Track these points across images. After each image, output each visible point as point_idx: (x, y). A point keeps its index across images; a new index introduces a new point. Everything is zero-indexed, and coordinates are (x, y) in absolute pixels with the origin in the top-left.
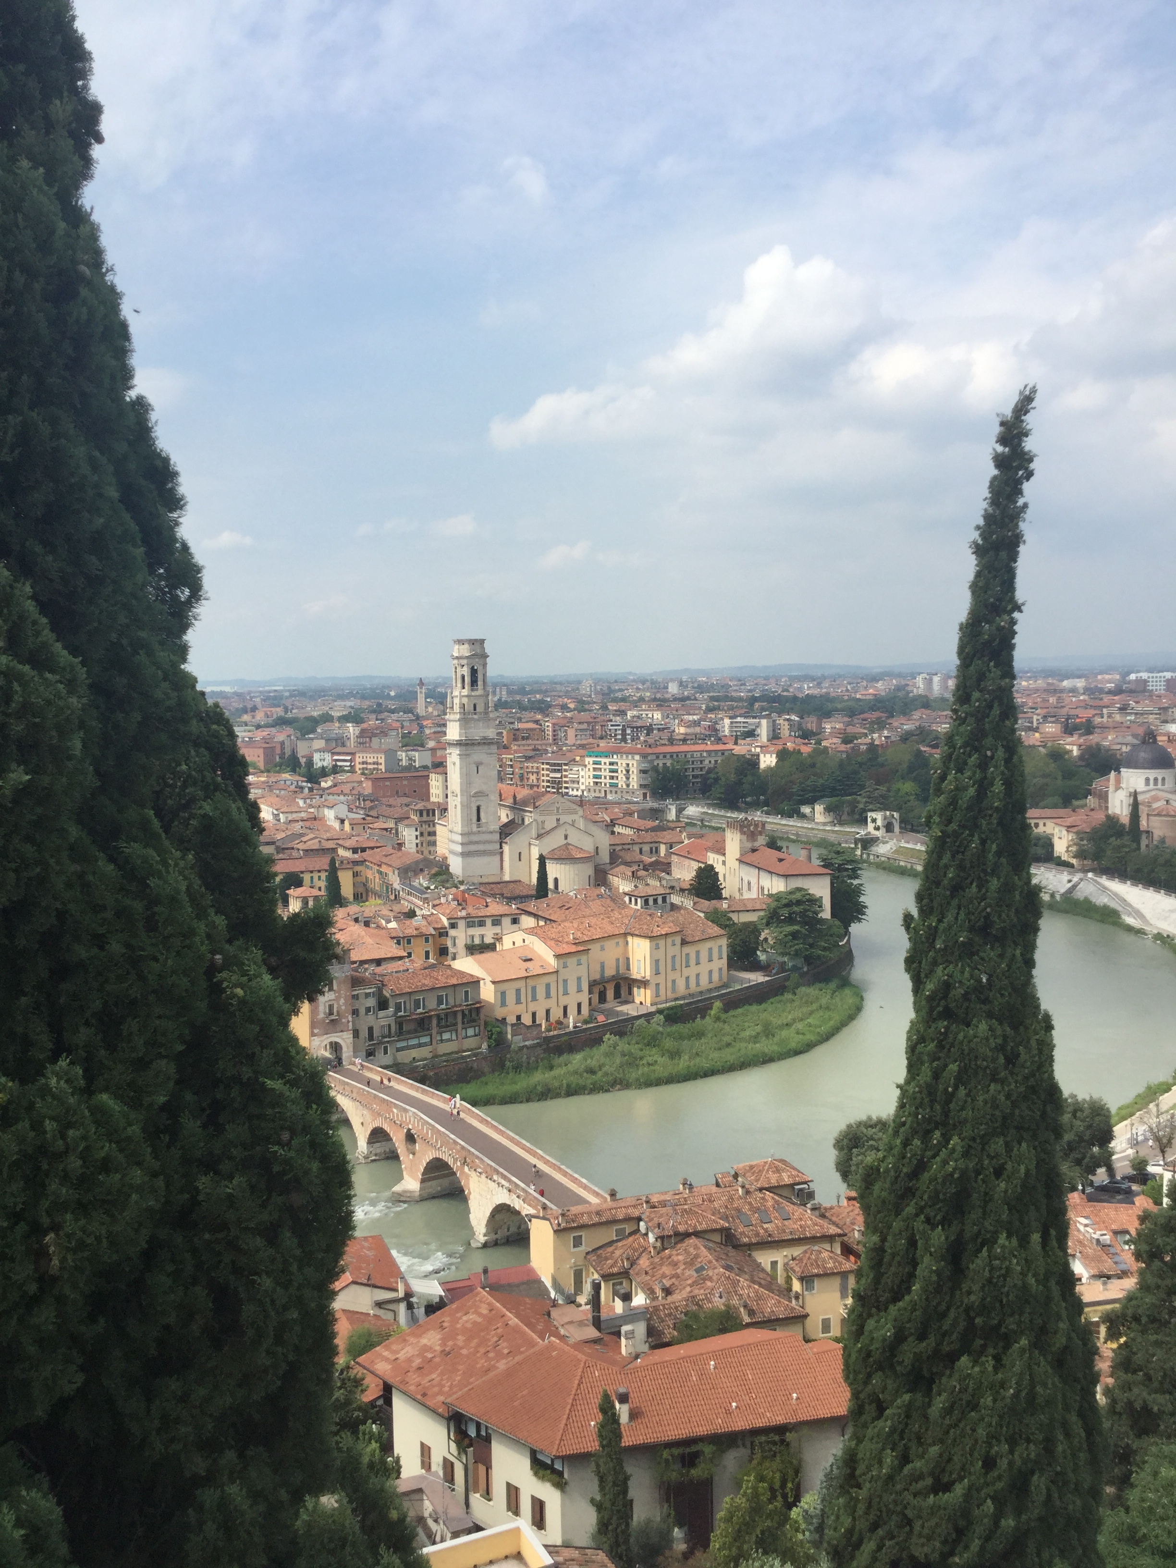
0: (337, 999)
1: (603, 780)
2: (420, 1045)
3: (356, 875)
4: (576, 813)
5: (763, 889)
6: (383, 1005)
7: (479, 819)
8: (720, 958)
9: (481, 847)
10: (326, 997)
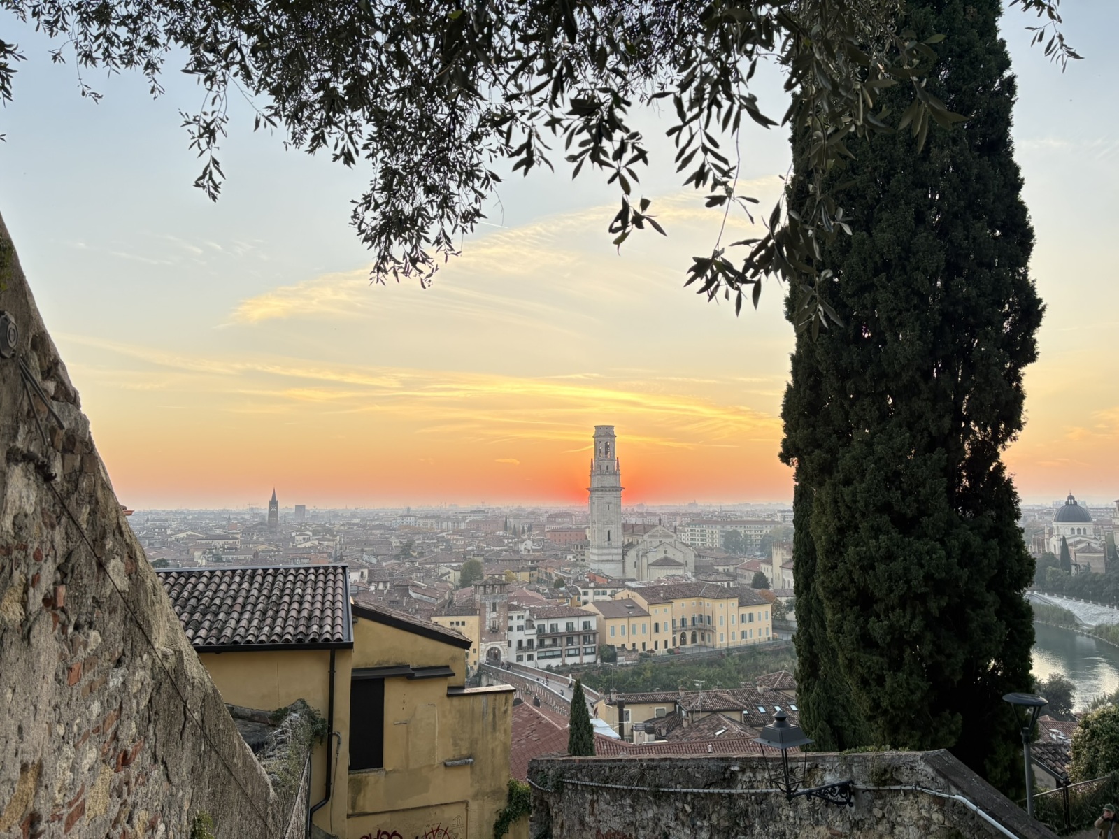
0: (498, 618)
1: (696, 542)
2: (553, 657)
4: (672, 537)
6: (529, 625)
7: (609, 539)
8: (767, 619)
10: (491, 616)
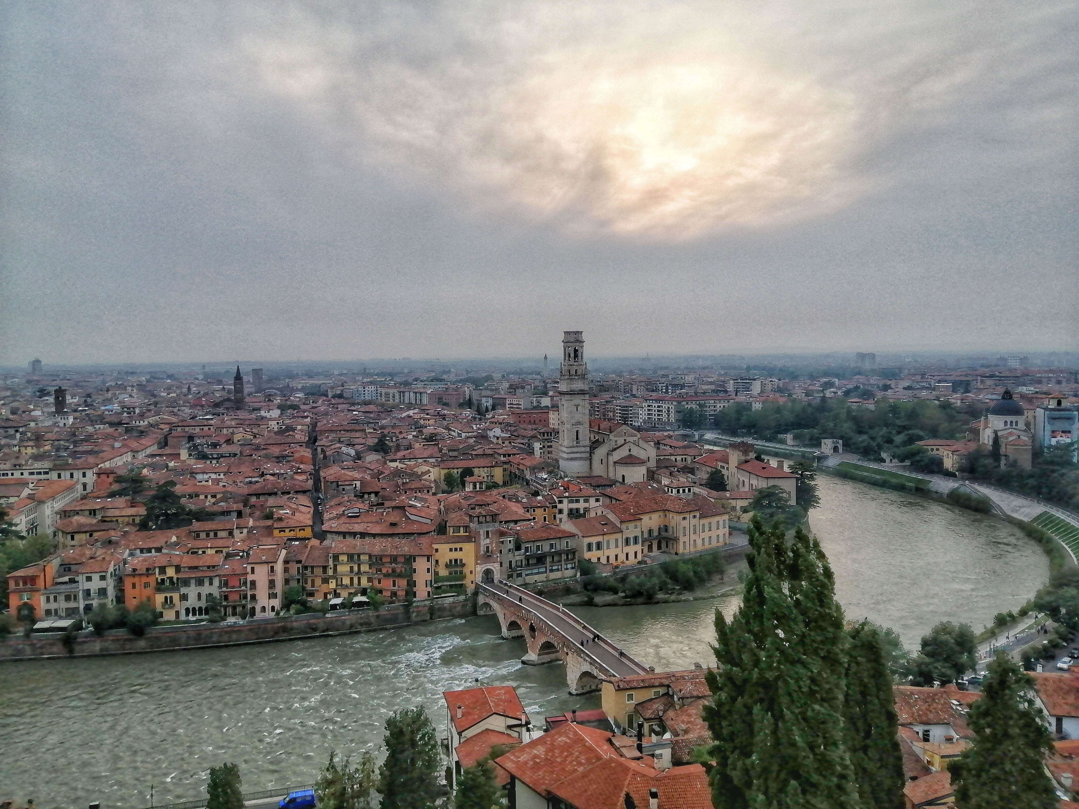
0: (491, 543)
1: (653, 417)
2: (538, 573)
3: (505, 470)
4: (635, 436)
5: (752, 485)
6: (518, 548)
7: (577, 438)
8: (724, 527)
9: (578, 455)
10: (484, 542)
